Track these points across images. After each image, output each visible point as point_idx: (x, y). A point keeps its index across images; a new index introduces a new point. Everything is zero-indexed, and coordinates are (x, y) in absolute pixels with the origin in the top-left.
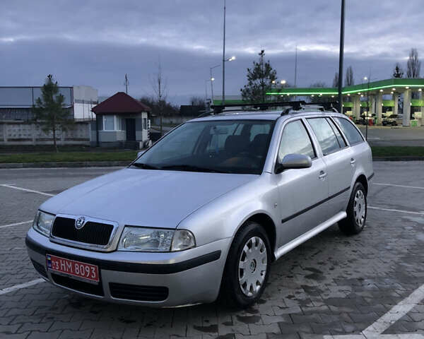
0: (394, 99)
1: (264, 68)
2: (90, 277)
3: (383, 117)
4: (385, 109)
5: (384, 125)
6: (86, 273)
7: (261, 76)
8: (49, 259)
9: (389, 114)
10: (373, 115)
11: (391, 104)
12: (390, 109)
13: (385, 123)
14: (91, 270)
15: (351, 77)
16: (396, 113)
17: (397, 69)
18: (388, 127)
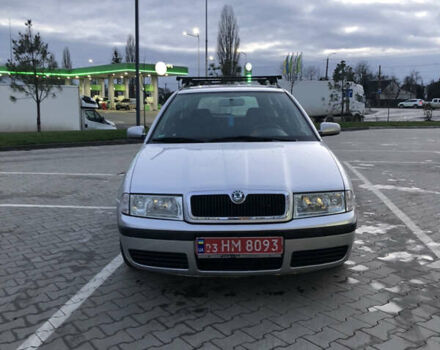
0: (124, 83)
1: (32, 40)
2: (269, 251)
3: (116, 101)
4: (116, 94)
5: (118, 109)
6: (264, 247)
7: (31, 51)
8: (201, 243)
9: (121, 98)
10: (105, 99)
11: (122, 88)
12: (122, 93)
13: (118, 108)
14: (272, 243)
15: (69, 59)
16: (127, 97)
17: (116, 53)
18: (122, 111)
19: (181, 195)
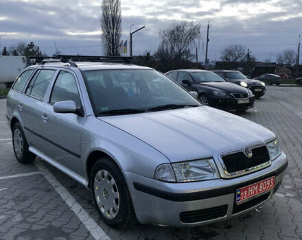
2: (269, 188)
6: (267, 186)
8: (239, 193)
19: (212, 158)
